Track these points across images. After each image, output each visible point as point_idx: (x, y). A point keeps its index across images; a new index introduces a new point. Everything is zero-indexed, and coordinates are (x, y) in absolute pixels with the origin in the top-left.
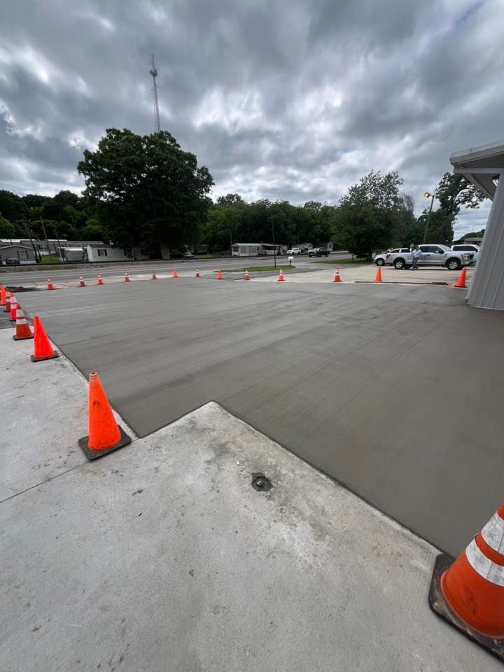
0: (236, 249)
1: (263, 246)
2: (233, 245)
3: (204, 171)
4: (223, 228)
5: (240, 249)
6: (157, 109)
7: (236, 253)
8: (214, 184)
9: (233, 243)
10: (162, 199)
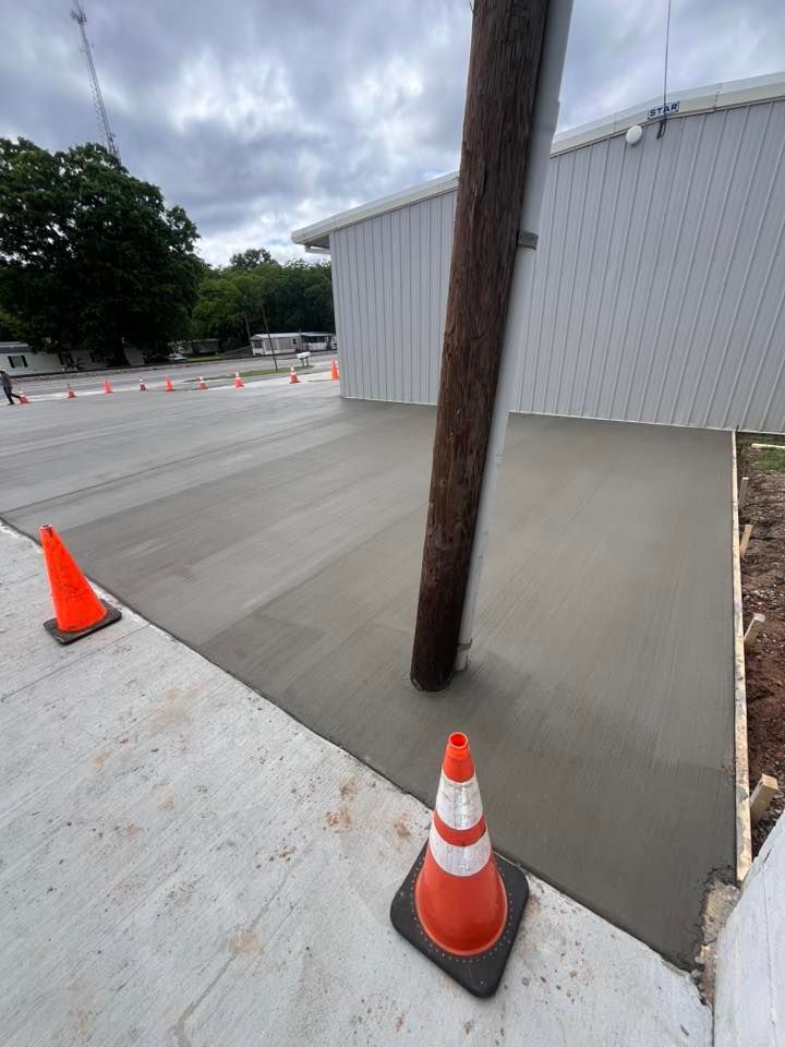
0: (259, 344)
1: (302, 336)
2: (253, 338)
3: (178, 214)
4: (236, 310)
5: (264, 345)
6: (97, 89)
7: (260, 351)
8: (198, 236)
9: (252, 335)
10: (109, 265)
